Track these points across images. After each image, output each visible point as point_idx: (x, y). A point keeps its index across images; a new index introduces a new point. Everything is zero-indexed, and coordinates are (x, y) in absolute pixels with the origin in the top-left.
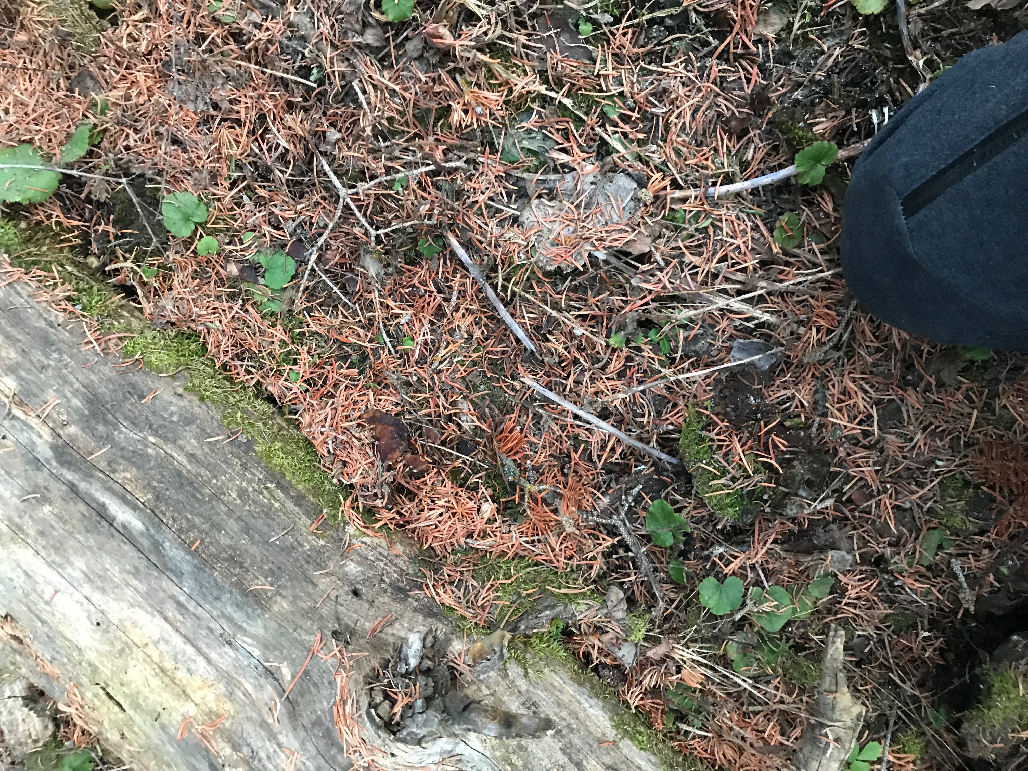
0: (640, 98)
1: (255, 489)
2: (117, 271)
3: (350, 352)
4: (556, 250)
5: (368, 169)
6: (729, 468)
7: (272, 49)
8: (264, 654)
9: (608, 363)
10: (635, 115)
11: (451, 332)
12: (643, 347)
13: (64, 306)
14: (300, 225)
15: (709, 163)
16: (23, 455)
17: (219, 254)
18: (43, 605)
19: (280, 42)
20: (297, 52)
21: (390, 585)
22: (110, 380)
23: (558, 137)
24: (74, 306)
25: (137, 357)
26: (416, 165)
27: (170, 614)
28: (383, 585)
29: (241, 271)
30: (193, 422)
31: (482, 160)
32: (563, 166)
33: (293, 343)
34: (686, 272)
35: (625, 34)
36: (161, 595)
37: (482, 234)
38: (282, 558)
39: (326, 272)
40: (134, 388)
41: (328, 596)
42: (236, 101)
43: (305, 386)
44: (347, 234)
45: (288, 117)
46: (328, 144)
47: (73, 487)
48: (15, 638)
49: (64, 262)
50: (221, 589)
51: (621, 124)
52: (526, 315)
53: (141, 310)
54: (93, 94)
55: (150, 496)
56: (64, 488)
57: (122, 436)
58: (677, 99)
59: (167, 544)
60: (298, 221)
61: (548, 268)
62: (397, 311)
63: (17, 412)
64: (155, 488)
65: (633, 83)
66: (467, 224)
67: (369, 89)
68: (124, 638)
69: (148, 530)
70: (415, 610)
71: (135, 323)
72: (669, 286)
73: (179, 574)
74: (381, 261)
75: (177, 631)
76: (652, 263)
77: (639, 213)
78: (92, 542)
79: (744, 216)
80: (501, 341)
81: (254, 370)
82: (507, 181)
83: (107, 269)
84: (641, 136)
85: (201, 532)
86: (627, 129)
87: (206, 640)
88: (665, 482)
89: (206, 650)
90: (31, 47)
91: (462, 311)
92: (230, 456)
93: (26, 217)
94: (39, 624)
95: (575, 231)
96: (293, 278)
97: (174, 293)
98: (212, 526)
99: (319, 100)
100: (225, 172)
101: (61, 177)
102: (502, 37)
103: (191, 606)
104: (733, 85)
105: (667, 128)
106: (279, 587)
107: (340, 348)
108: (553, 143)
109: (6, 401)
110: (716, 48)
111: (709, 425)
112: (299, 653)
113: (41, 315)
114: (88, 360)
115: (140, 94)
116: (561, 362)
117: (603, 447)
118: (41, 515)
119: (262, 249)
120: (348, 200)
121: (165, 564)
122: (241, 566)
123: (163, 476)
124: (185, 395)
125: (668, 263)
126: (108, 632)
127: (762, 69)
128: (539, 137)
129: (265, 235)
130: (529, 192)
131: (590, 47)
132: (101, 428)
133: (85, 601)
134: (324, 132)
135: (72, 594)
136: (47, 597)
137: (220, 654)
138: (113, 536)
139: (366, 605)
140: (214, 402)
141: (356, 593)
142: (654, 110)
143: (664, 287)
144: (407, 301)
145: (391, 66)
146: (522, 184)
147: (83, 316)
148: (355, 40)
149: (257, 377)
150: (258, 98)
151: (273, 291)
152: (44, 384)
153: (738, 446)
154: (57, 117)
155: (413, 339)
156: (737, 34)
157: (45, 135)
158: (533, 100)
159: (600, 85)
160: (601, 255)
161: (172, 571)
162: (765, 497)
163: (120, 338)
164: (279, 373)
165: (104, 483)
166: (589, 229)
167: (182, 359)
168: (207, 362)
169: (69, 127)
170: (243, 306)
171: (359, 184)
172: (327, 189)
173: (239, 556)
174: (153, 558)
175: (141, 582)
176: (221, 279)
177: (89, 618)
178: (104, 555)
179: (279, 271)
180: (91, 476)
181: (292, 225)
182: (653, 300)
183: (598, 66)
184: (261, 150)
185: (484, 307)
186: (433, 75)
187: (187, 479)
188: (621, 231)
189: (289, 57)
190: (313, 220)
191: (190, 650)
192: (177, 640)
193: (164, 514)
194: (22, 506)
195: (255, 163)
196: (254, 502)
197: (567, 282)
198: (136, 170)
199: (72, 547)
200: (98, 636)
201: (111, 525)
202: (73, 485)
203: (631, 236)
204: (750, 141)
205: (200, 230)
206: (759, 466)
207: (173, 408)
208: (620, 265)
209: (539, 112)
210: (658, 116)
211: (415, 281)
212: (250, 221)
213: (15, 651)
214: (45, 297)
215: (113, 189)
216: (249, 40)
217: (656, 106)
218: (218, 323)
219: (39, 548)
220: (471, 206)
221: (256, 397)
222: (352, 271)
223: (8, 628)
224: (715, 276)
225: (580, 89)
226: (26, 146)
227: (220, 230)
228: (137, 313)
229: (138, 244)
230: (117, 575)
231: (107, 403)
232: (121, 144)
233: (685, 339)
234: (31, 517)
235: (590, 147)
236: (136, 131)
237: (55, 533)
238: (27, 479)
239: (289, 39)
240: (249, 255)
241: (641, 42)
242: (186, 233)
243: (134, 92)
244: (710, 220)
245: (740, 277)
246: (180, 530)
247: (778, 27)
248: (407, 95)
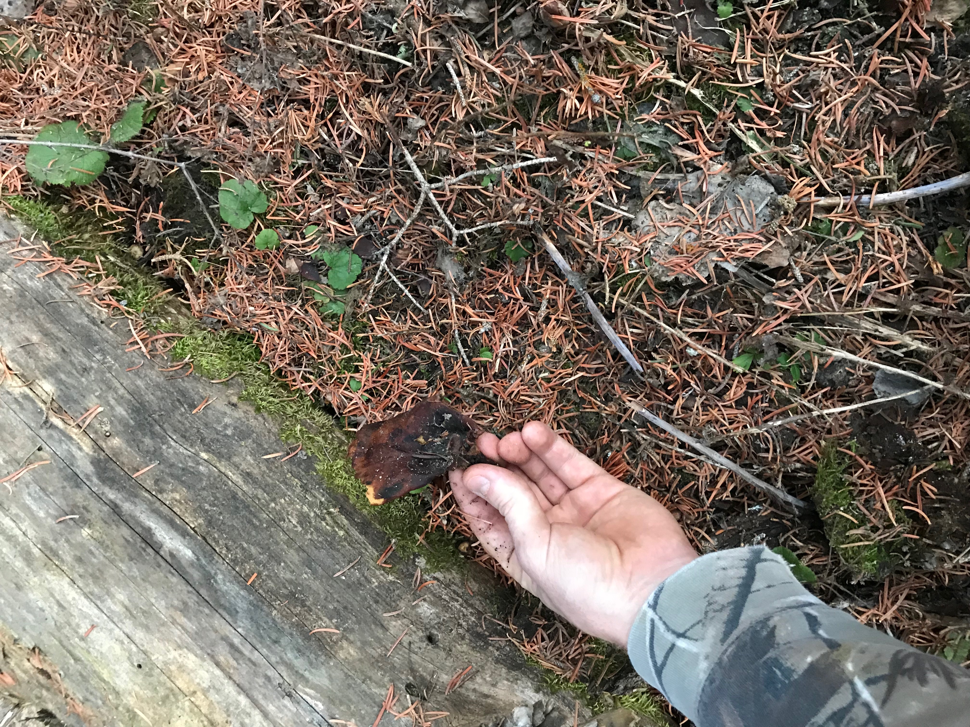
0: (782, 91)
1: (316, 515)
2: (164, 264)
3: (419, 361)
4: (675, 259)
5: (454, 161)
6: (871, 517)
7: (353, 24)
8: (328, 709)
9: (727, 389)
10: (774, 110)
11: (538, 344)
12: (773, 373)
13: (108, 302)
14: (369, 221)
15: (862, 168)
16: (61, 470)
17: (278, 249)
18: (77, 640)
19: (363, 16)
20: (381, 28)
21: (468, 631)
22: (158, 386)
23: (683, 132)
24: (118, 301)
25: (187, 360)
26: (511, 159)
27: (222, 659)
28: (461, 631)
29: (302, 268)
30: (249, 436)
31: (592, 155)
32: (686, 164)
33: (355, 348)
34: (830, 291)
35: (769, 17)
36: (213, 635)
37: (584, 237)
38: (349, 596)
39: (396, 273)
40: (184, 395)
41: (400, 643)
42: (304, 81)
43: (367, 396)
44: (423, 232)
45: (364, 100)
46: (409, 131)
47: (115, 509)
48: (43, 672)
49: (107, 251)
50: (280, 631)
51: (757, 120)
52: (629, 330)
53: (189, 307)
54: (148, 68)
55: (201, 521)
56: (106, 508)
57: (171, 451)
58: (826, 93)
59: (220, 577)
60: (367, 215)
61: (664, 279)
62: (476, 319)
63: (56, 421)
64: (207, 511)
65: (775, 74)
66: (567, 226)
67: (465, 71)
68: (169, 684)
69: (198, 559)
70: (497, 661)
71: (183, 321)
72: (809, 306)
73: (233, 612)
74: (461, 263)
75: (230, 678)
76: (789, 279)
77: (777, 222)
78: (135, 572)
79: (899, 229)
80: (597, 357)
81: (312, 377)
82: (618, 179)
83: (153, 260)
84: (779, 134)
85: (258, 563)
86: (764, 125)
87: (263, 690)
88: (785, 526)
89: (262, 702)
90: (82, 15)
91: (553, 323)
92: (288, 476)
93: (67, 200)
94: (72, 661)
95: (698, 238)
96: (359, 277)
97: (226, 289)
98: (271, 557)
99: (402, 82)
100: (289, 158)
101: (108, 158)
102: (626, 17)
103: (246, 650)
104: (896, 79)
105: (812, 124)
106: (345, 630)
107: (407, 356)
108: (676, 139)
109: (44, 407)
110: (879, 36)
111: (850, 467)
112: (369, 709)
113: (83, 310)
114: (133, 363)
115: (198, 70)
116: (667, 384)
117: (713, 482)
118: (79, 539)
119: (326, 245)
120: (431, 196)
121: (217, 601)
122: (303, 606)
123: (216, 498)
124: (240, 404)
125: (807, 280)
126: (151, 676)
127: (934, 63)
128: (661, 131)
129: (329, 230)
130: (643, 192)
131: (728, 31)
132: (147, 441)
133: (126, 641)
134: (406, 119)
135: (111, 631)
136: (82, 631)
137: (278, 708)
138: (159, 566)
139: (443, 654)
140: (270, 413)
141: (431, 639)
142: (797, 105)
143: (803, 306)
144: (488, 308)
145: (493, 46)
146: (635, 182)
147: (128, 313)
148: (456, 14)
149: (315, 385)
150: (331, 79)
151: (336, 291)
152: (85, 389)
153: (882, 491)
154: (107, 93)
155: (491, 350)
156: (906, 20)
157: (93, 111)
158: (657, 90)
159: (735, 75)
160: (731, 267)
161: (225, 609)
162: (905, 549)
163: (167, 339)
164: (339, 382)
165: (151, 503)
166: (715, 238)
167: (235, 363)
168: (262, 367)
169: (120, 103)
170: (302, 306)
171: (443, 179)
172: (403, 182)
173: (301, 592)
174: (203, 592)
175: (190, 620)
176: (280, 277)
177: (129, 659)
178: (149, 587)
179: (343, 270)
180: (136, 496)
181: (360, 220)
182: (786, 321)
183: (735, 53)
184: (331, 136)
185: (576, 318)
186: (541, 57)
187: (243, 502)
188: (752, 240)
189: (372, 33)
190: (385, 216)
191: (243, 700)
192: (230, 689)
193: (217, 542)
194: (58, 528)
195: (322, 150)
196: (317, 529)
197: (684, 296)
198: (194, 153)
199: (112, 576)
200: (139, 679)
201: (158, 553)
202: (116, 505)
203: (766, 248)
204: (913, 143)
205: (258, 222)
206: (902, 514)
207: (227, 420)
208: (750, 278)
209: (662, 103)
210: (800, 112)
211: (498, 287)
212: (314, 213)
213: (42, 686)
214: (87, 290)
215: (164, 174)
216: (326, 15)
217: (798, 100)
218: (273, 324)
219: (76, 576)
220: (574, 207)
221: (314, 406)
222: (425, 272)
223: (36, 662)
224: (862, 297)
225: (712, 79)
226: (72, 123)
227: (280, 222)
228: (184, 310)
229: (189, 235)
230: (163, 611)
231: (155, 412)
232: (177, 123)
233: (820, 366)
234: (67, 541)
235: (719, 145)
236: (194, 110)
237: (95, 560)
238: (65, 497)
239: (373, 12)
240: (311, 251)
241: (788, 26)
242: (244, 224)
243: (193, 68)
244: (861, 233)
245: (891, 298)
246: (235, 561)
247: (955, 15)
248: (509, 79)
